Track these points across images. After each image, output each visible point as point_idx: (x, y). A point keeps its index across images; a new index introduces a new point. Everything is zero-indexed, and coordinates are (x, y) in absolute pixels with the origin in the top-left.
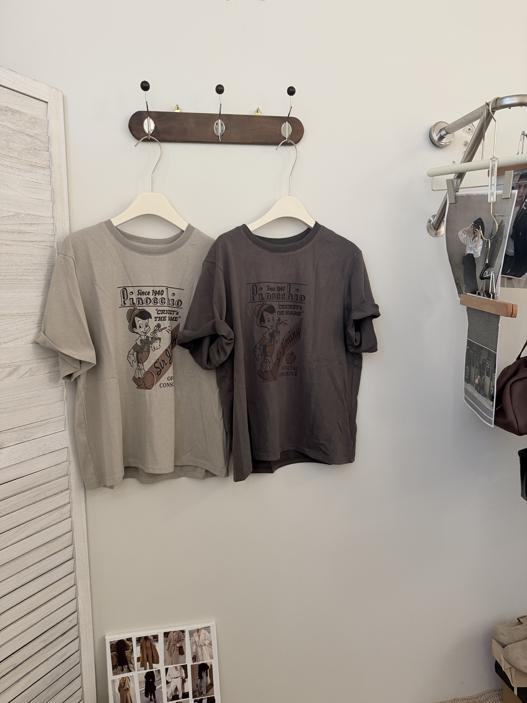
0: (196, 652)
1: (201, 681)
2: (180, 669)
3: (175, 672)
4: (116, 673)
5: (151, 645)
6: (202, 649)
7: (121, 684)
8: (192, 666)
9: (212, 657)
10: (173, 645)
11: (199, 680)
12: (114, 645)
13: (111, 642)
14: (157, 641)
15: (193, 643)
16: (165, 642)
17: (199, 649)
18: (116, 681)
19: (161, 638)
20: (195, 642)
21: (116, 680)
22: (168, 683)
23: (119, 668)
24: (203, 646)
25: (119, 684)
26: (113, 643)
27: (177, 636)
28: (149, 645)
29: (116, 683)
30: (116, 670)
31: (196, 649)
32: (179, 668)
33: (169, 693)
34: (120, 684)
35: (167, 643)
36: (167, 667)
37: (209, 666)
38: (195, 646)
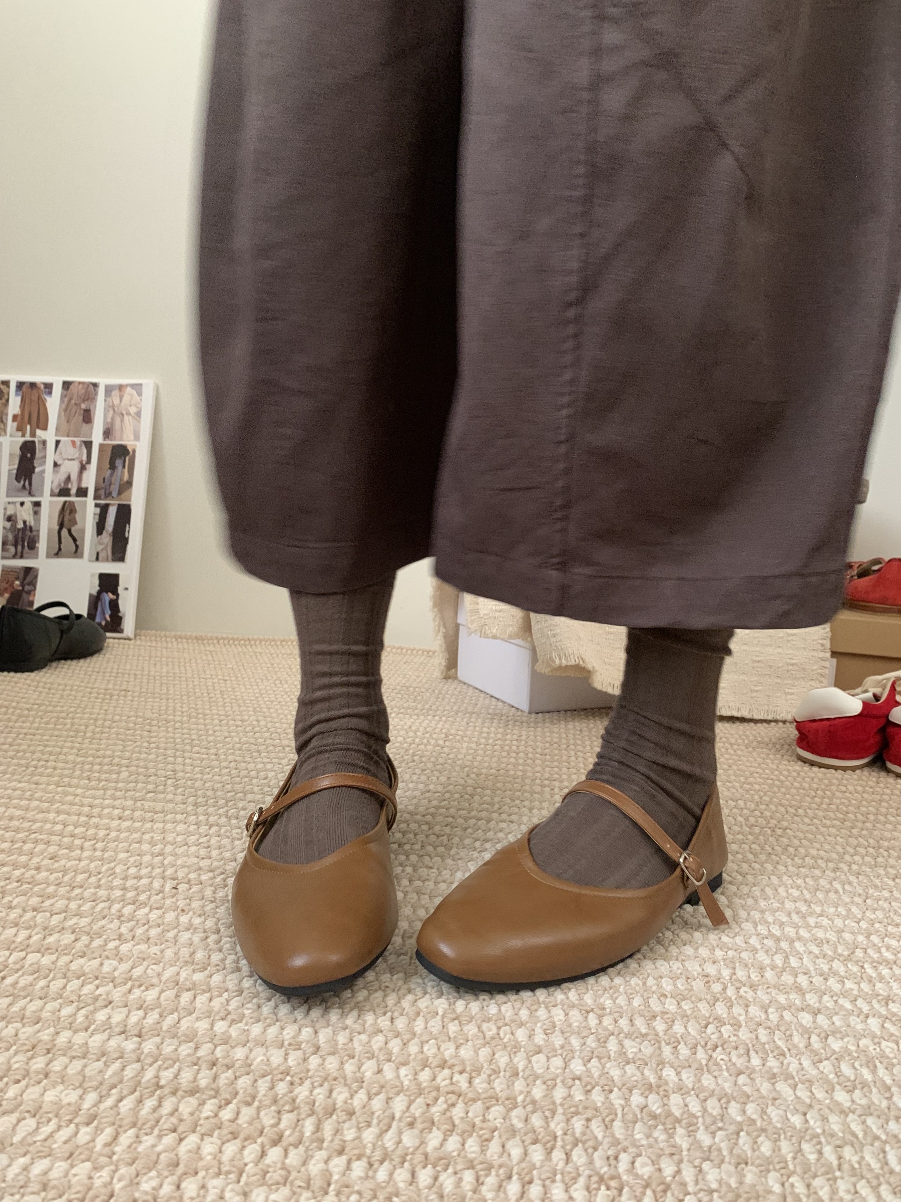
0: (112, 423)
1: (112, 475)
2: (81, 446)
3: (70, 451)
5: (39, 397)
6: (122, 421)
8: (101, 446)
9: (137, 438)
10: (76, 404)
11: (109, 471)
14: (50, 393)
15: (109, 406)
16: (63, 397)
17: (118, 420)
19: (57, 390)
20: (113, 407)
22: (56, 465)
24: (125, 416)
27: (83, 391)
28: (35, 398)
31: (113, 419)
32: (78, 444)
33: (56, 483)
35: (66, 400)
36: (58, 438)
37: (130, 450)
38: (111, 412)
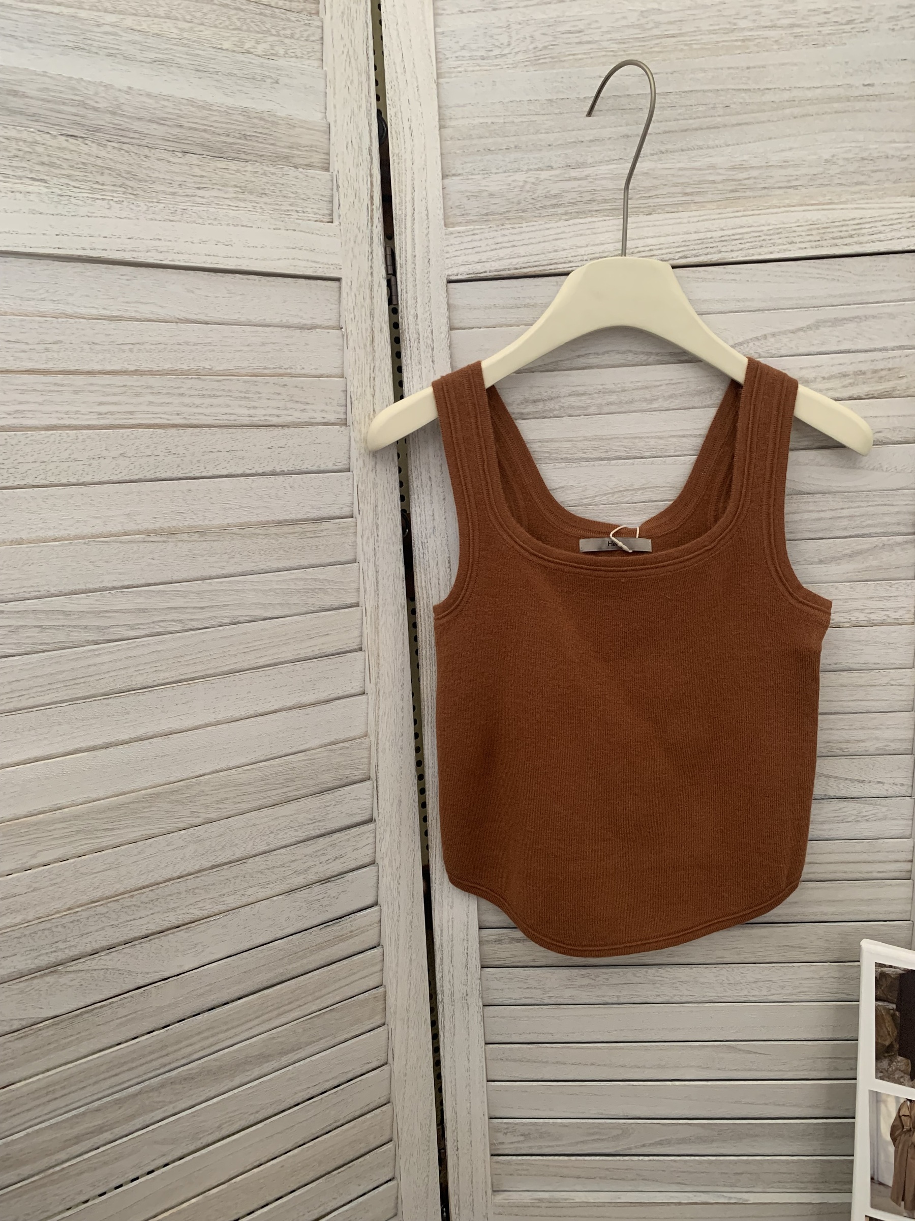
4: (886, 1074)
7: (903, 1118)
12: (889, 980)
13: (878, 965)
18: (885, 1102)
21: (884, 1097)
23: (901, 1062)
25: (894, 1115)
26: (885, 969)
29: (886, 1106)
30: (889, 1065)
34: (899, 1117)
